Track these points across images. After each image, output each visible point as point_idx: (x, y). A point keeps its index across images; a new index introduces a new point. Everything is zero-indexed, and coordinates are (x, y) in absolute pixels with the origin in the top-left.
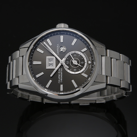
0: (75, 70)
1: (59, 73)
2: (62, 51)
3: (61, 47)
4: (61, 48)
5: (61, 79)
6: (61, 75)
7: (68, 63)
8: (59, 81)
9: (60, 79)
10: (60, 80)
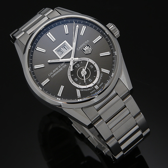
1: (60, 67)
2: (84, 51)
4: (87, 46)
5: (54, 74)
8: (51, 74)
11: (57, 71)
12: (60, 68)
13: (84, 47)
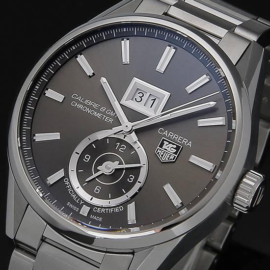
0: (87, 158)
1: (103, 109)
2: (161, 146)
3: (178, 148)
4: (175, 147)
5: (80, 106)
6: (92, 112)
7: (120, 147)
8: (79, 99)
9: (81, 103)
10: (79, 102)
11: (91, 107)
12: (101, 112)
13: (170, 143)
